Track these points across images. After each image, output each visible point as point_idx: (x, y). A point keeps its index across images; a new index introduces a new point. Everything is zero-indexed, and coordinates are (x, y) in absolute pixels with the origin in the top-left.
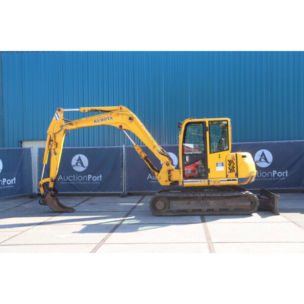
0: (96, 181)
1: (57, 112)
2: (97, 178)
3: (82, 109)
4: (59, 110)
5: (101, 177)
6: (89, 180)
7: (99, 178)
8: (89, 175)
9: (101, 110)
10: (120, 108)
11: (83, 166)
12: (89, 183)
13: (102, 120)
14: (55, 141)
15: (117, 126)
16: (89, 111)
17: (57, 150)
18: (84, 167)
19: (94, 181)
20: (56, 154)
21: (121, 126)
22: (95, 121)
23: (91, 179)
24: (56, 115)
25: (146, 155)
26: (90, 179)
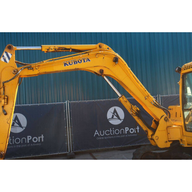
0: (38, 142)
1: (6, 50)
2: (38, 139)
3: (45, 48)
4: (10, 48)
5: (42, 137)
6: (28, 142)
7: (41, 139)
8: (28, 137)
9: (72, 49)
10: (100, 46)
11: (20, 126)
12: (29, 145)
13: (75, 62)
14: (4, 94)
15: (97, 70)
16: (55, 49)
17: (7, 108)
18: (22, 127)
19: (36, 143)
20: (6, 114)
21: (102, 71)
22: (65, 64)
23: (31, 141)
24: (5, 54)
25: (138, 109)
26: (29, 140)
